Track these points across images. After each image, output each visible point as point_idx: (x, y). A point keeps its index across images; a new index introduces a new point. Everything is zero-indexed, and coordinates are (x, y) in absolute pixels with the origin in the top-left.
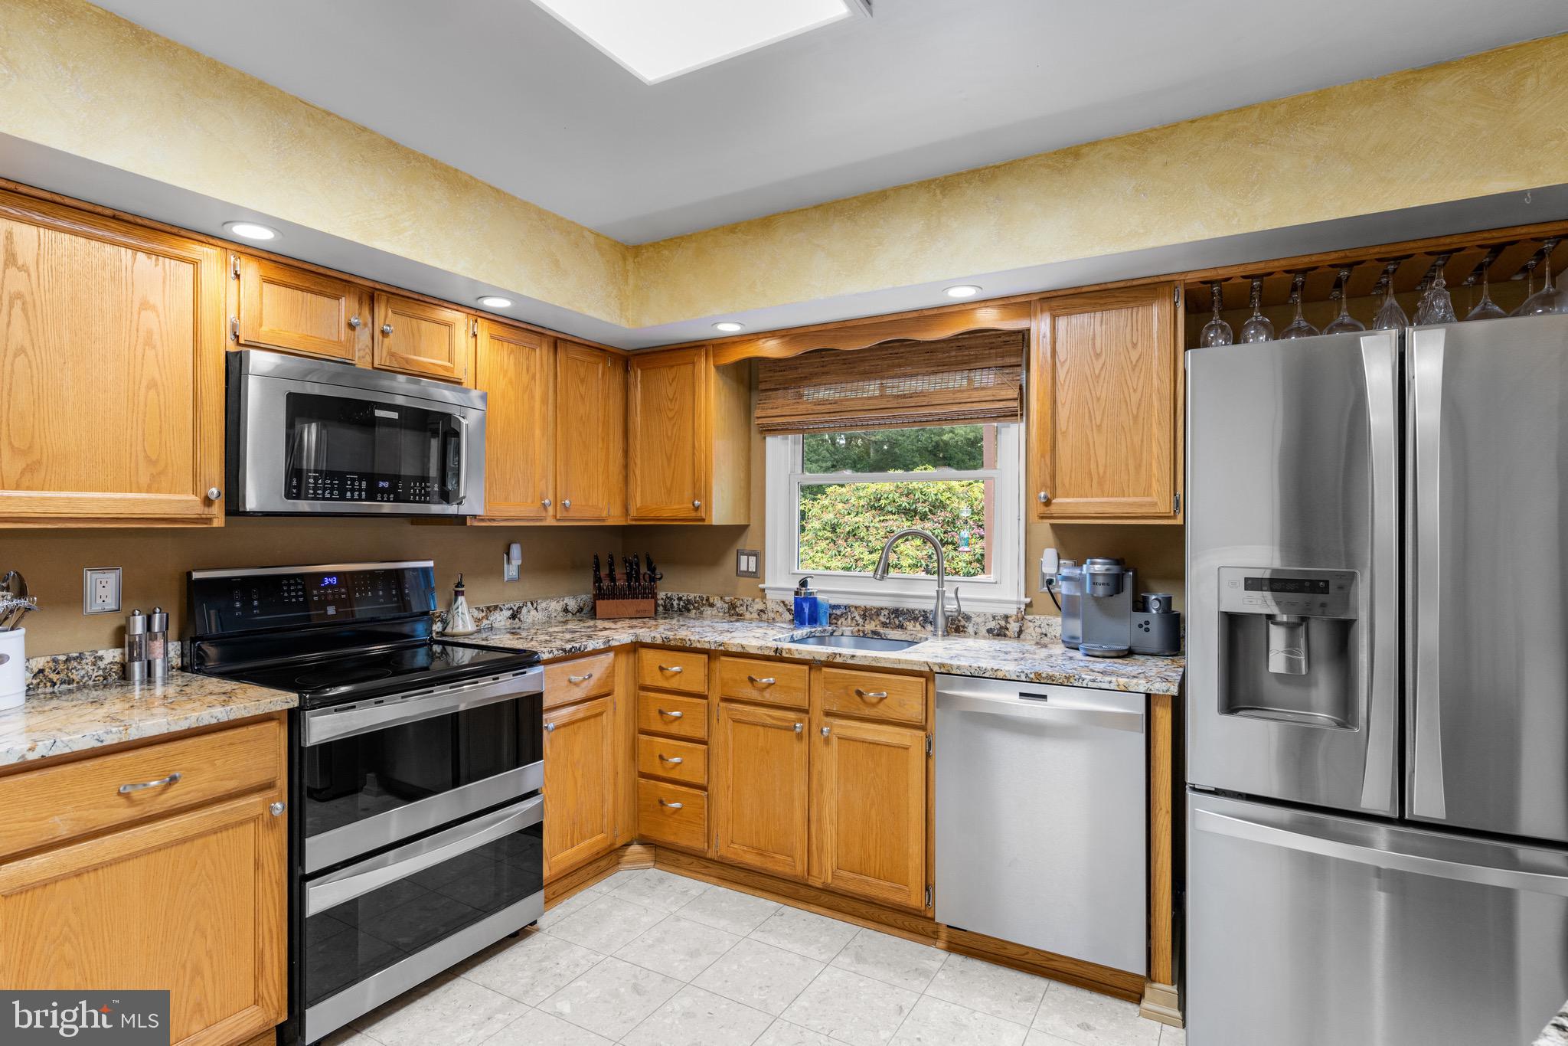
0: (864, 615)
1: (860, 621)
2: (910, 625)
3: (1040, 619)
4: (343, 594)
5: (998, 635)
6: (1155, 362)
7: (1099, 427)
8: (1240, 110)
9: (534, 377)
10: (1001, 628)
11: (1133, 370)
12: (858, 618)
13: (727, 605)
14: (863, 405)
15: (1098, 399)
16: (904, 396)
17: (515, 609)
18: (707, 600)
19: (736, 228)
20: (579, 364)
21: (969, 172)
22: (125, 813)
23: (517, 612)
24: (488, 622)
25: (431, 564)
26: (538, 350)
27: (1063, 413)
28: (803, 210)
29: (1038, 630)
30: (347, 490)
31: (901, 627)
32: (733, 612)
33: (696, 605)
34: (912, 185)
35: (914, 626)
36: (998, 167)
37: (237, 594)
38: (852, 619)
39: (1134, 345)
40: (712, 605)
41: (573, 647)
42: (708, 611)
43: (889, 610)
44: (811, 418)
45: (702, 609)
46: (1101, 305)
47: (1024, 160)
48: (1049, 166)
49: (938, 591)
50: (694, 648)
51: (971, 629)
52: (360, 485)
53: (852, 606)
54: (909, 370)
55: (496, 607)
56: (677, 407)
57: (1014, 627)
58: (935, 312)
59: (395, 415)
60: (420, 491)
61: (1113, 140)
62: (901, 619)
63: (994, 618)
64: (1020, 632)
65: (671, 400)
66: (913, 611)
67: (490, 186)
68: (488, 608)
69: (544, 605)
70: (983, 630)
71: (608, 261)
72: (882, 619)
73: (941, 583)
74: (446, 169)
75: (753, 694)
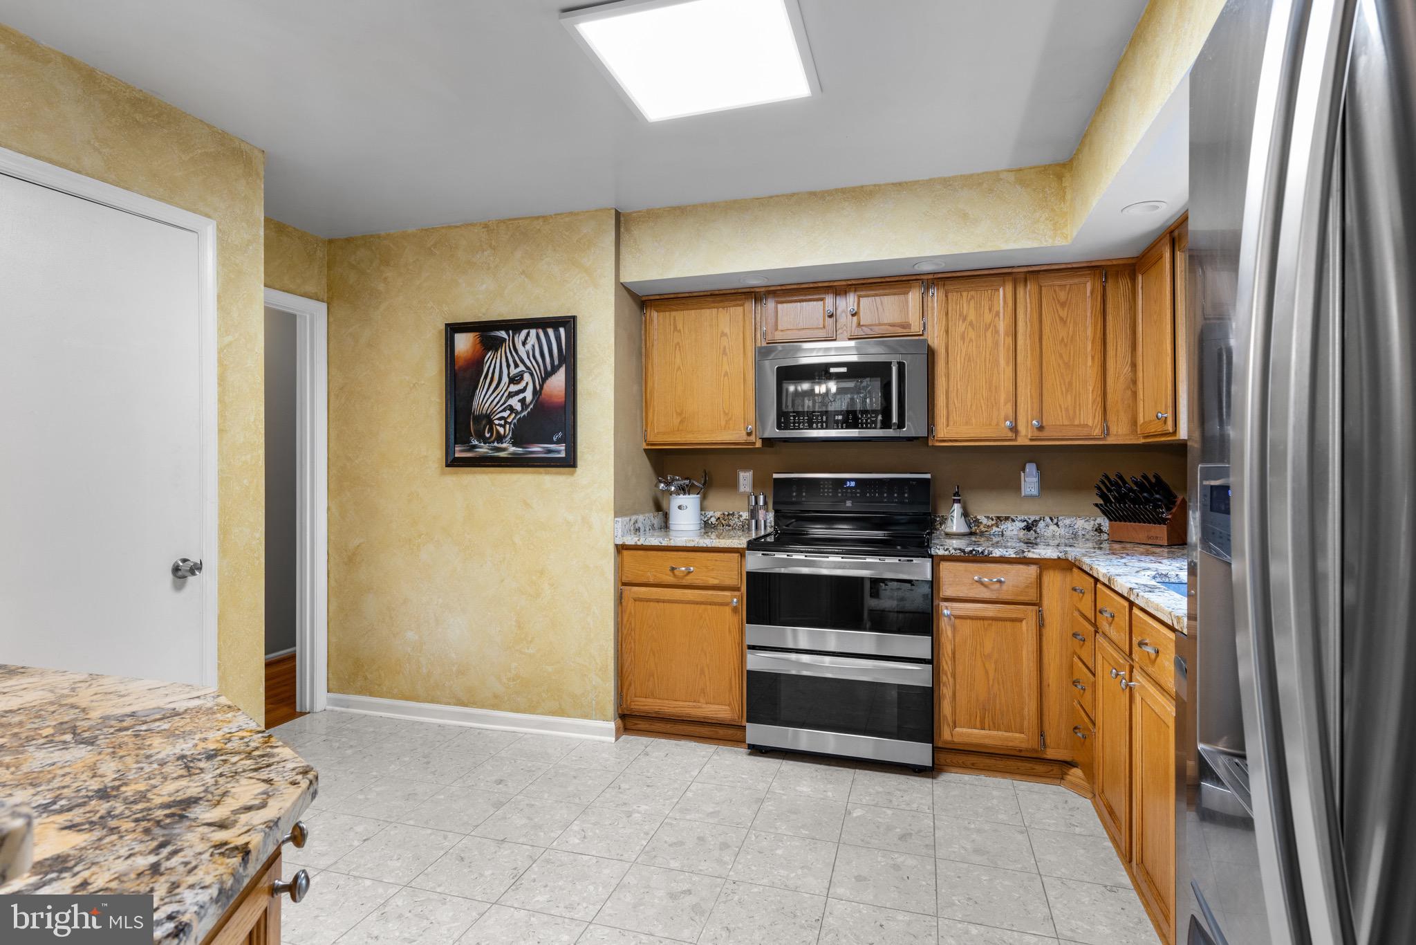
4: (858, 493)
9: (998, 314)
17: (1030, 522)
20: (1057, 289)
22: (670, 579)
23: (1033, 525)
24: (999, 529)
25: (928, 476)
26: (1001, 290)
30: (813, 423)
37: (794, 488)
41: (974, 550)
50: (1085, 570)
52: (822, 418)
55: (1007, 518)
56: (1158, 309)
59: (844, 370)
60: (866, 420)
67: (893, 184)
68: (998, 518)
69: (1067, 522)
71: (1034, 190)
74: (853, 189)
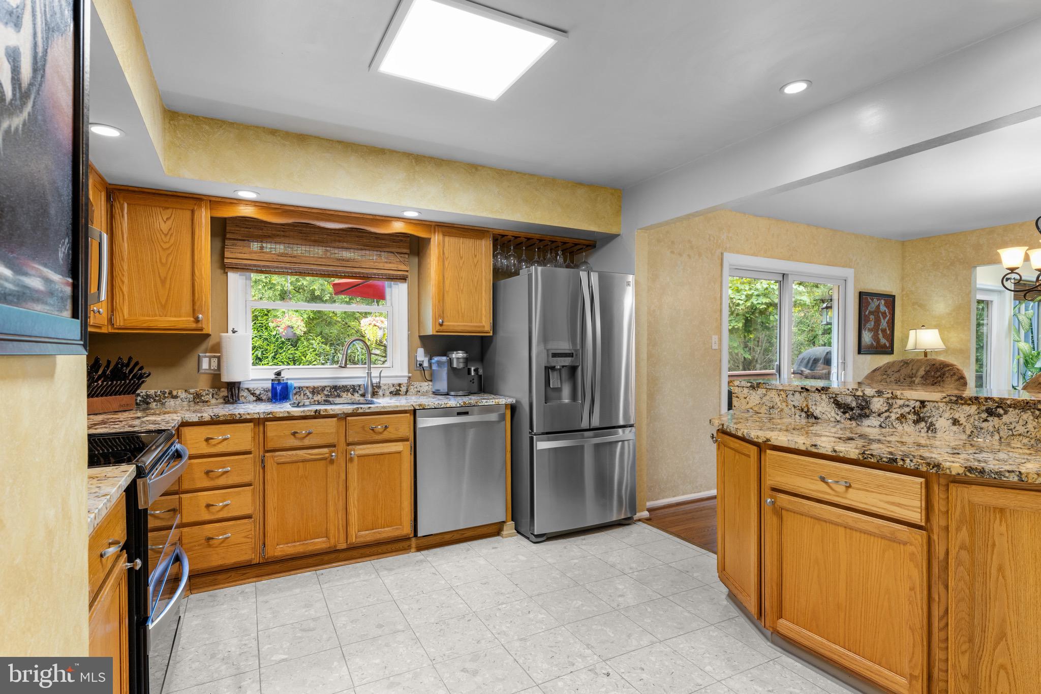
0: (313, 391)
1: (310, 396)
2: (344, 395)
3: (417, 384)
5: (395, 394)
6: (483, 265)
7: (462, 291)
8: (531, 175)
10: (397, 390)
11: (475, 266)
12: (308, 394)
13: (192, 396)
14: (316, 261)
15: (462, 278)
16: (343, 260)
18: (170, 393)
19: (276, 132)
21: (429, 157)
27: (447, 282)
28: (330, 140)
29: (416, 389)
31: (339, 396)
32: (198, 400)
33: (157, 398)
34: (399, 152)
35: (347, 395)
36: (443, 160)
38: (304, 395)
39: (476, 256)
40: (176, 397)
42: (171, 403)
43: (331, 387)
44: (275, 264)
45: (164, 401)
46: (464, 235)
47: (455, 162)
48: (465, 169)
49: (368, 373)
50: (245, 419)
51: (381, 393)
53: (304, 387)
54: (345, 245)
56: (172, 241)
57: (404, 389)
58: (383, 218)
61: (491, 168)
62: (338, 391)
63: (393, 385)
64: (407, 391)
65: (166, 235)
66: (346, 386)
70: (387, 393)
72: (326, 392)
73: (370, 368)
75: (297, 443)
